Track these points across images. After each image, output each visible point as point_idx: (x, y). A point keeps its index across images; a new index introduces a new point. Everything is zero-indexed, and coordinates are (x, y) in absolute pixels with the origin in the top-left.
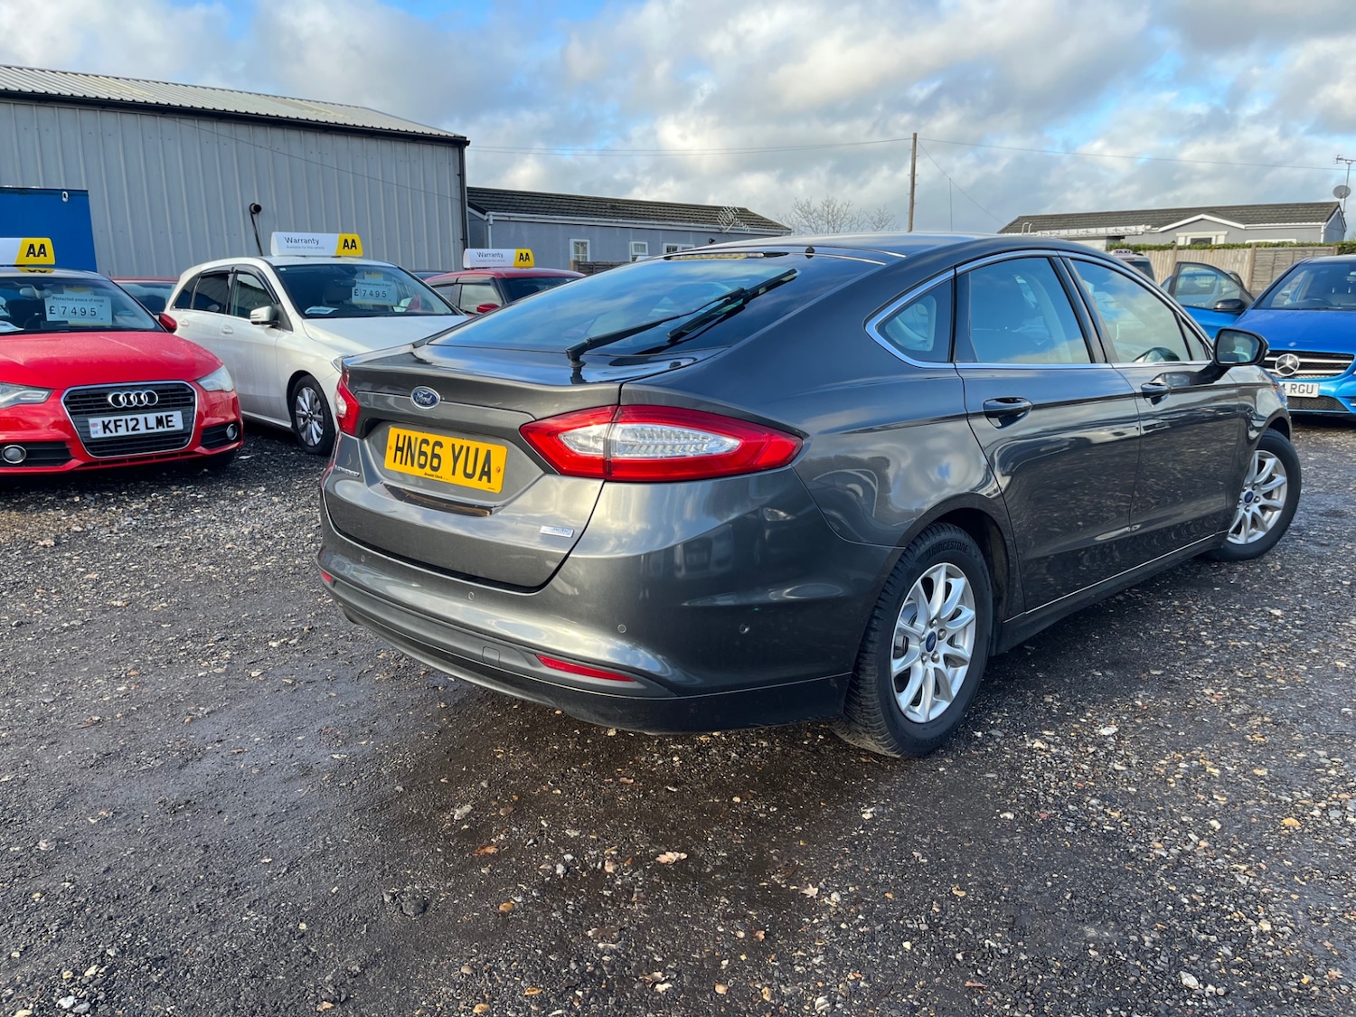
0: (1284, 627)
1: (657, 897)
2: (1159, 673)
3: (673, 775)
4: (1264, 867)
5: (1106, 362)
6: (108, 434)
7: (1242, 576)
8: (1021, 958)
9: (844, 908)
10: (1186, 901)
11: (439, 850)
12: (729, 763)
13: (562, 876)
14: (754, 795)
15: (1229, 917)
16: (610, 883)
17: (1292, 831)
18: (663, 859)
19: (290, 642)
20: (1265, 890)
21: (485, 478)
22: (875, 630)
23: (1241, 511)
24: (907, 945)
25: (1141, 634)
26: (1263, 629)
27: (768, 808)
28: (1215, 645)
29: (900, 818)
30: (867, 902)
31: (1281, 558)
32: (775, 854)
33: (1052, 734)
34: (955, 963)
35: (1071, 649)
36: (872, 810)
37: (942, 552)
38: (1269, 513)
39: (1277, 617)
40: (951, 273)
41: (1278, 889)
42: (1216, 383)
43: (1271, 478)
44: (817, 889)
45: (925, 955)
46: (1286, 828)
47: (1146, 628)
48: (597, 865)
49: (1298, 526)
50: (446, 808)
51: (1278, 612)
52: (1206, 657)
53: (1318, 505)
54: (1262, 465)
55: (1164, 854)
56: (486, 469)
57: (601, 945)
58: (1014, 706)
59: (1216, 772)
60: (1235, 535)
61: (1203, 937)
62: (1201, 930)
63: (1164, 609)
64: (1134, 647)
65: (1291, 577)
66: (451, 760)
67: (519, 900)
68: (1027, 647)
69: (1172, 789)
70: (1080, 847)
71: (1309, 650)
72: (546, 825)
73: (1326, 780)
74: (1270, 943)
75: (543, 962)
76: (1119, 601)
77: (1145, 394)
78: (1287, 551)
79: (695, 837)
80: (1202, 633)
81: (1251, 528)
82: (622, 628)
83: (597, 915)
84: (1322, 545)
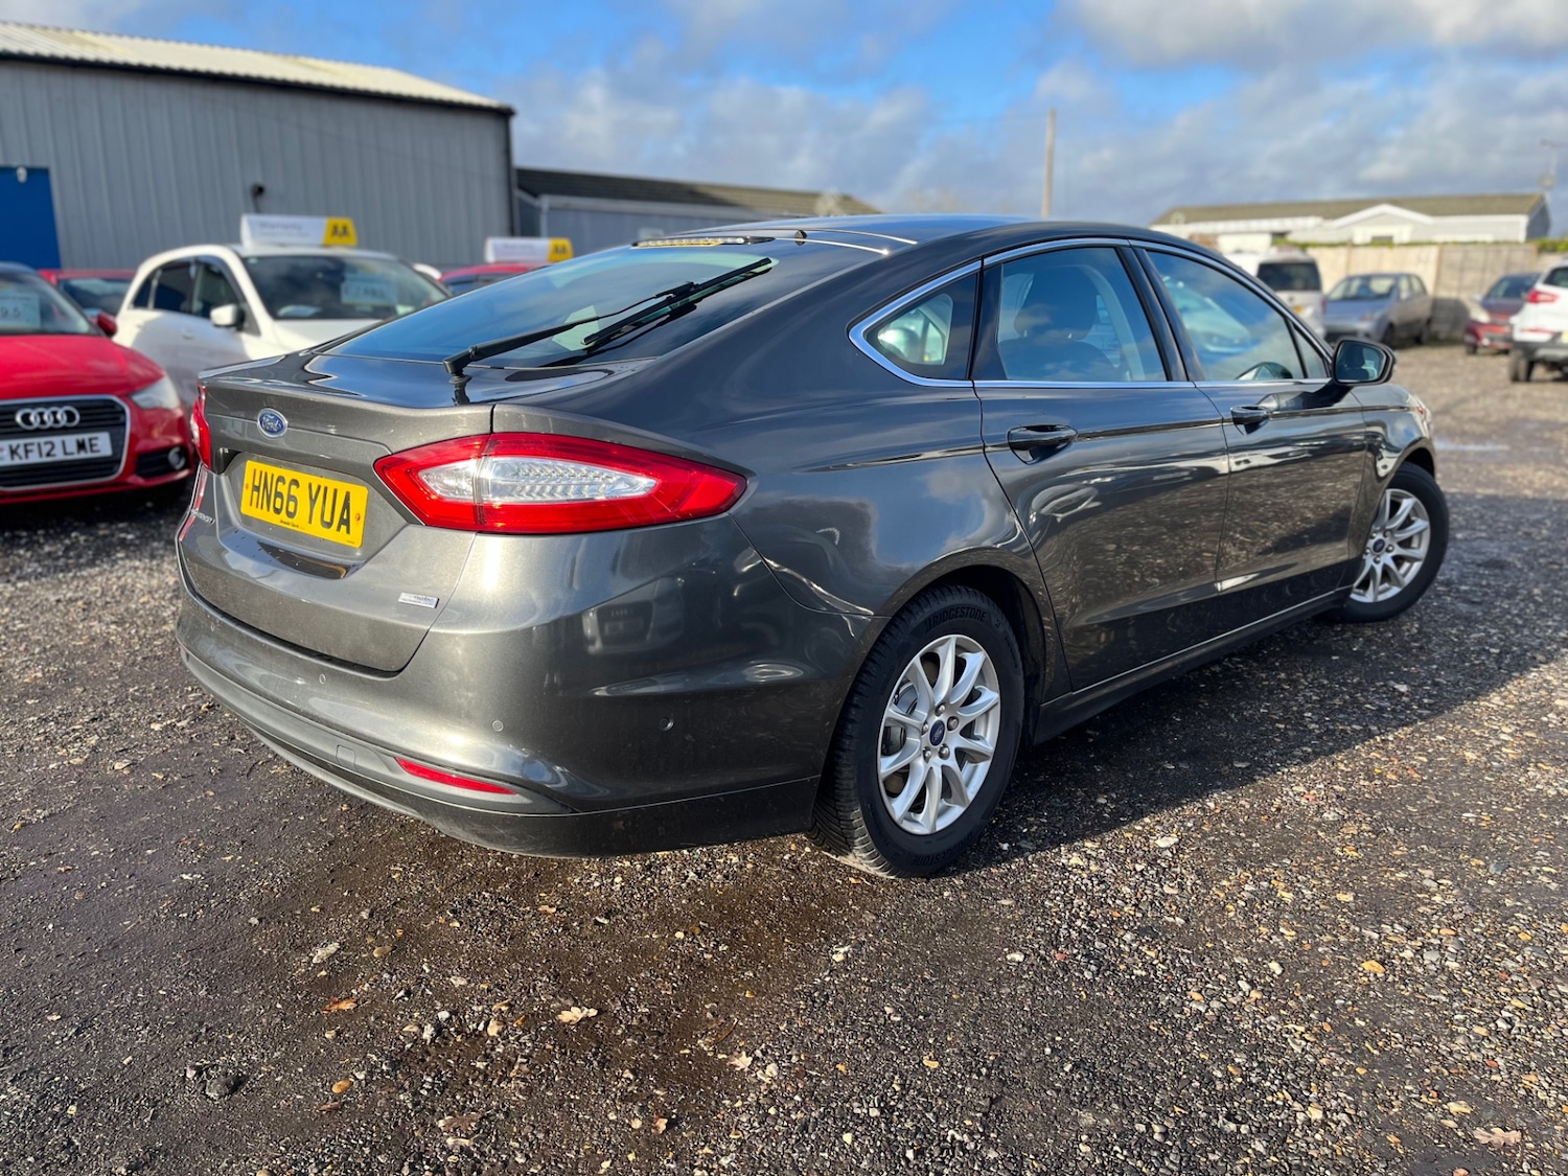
0: (1407, 706)
1: (543, 1070)
2: (1243, 765)
3: (609, 902)
4: (1328, 1029)
5: (1188, 380)
6: (17, 461)
7: (1369, 641)
8: (989, 1155)
9: (779, 1085)
10: (1219, 1074)
11: (279, 1006)
12: (684, 885)
13: (428, 1042)
14: (702, 929)
15: (1270, 1098)
16: (488, 1051)
17: (1372, 979)
18: (565, 1016)
19: (178, 725)
20: (1324, 1061)
21: (344, 528)
22: (853, 721)
23: (1369, 561)
24: (847, 1138)
25: (1233, 716)
26: (1382, 710)
27: (716, 947)
28: (1319, 729)
29: (879, 960)
30: (811, 1077)
31: (1419, 619)
32: (710, 1010)
33: (1096, 845)
34: (903, 1163)
35: (1144, 734)
36: (846, 949)
37: (948, 622)
38: (1406, 565)
39: (1402, 694)
40: (977, 266)
41: (1341, 1060)
42: (1336, 406)
43: (1408, 522)
44: (750, 1059)
45: (868, 1152)
46: (1365, 975)
47: (1240, 708)
48: (478, 1025)
49: (1448, 580)
50: (305, 947)
51: (1403, 688)
52: (1305, 745)
53: (1478, 553)
54: (1395, 506)
55: (1203, 1009)
56: (345, 517)
57: (450, 1141)
58: (1057, 808)
59: (1288, 897)
60: (1361, 591)
61: (1232, 1126)
62: (1230, 1117)
63: (1267, 683)
64: (1220, 732)
65: (1427, 643)
66: (332, 882)
67: (361, 1076)
68: (1090, 732)
69: (1230, 920)
70: (1099, 999)
71: (1434, 737)
72: (428, 971)
73: (1427, 910)
74: (1318, 1137)
75: (368, 1165)
76: (1214, 673)
77: (1237, 420)
78: (1429, 611)
79: (614, 986)
80: (1306, 715)
81: (1382, 583)
82: (498, 725)
83: (458, 1097)
84: (1473, 603)
